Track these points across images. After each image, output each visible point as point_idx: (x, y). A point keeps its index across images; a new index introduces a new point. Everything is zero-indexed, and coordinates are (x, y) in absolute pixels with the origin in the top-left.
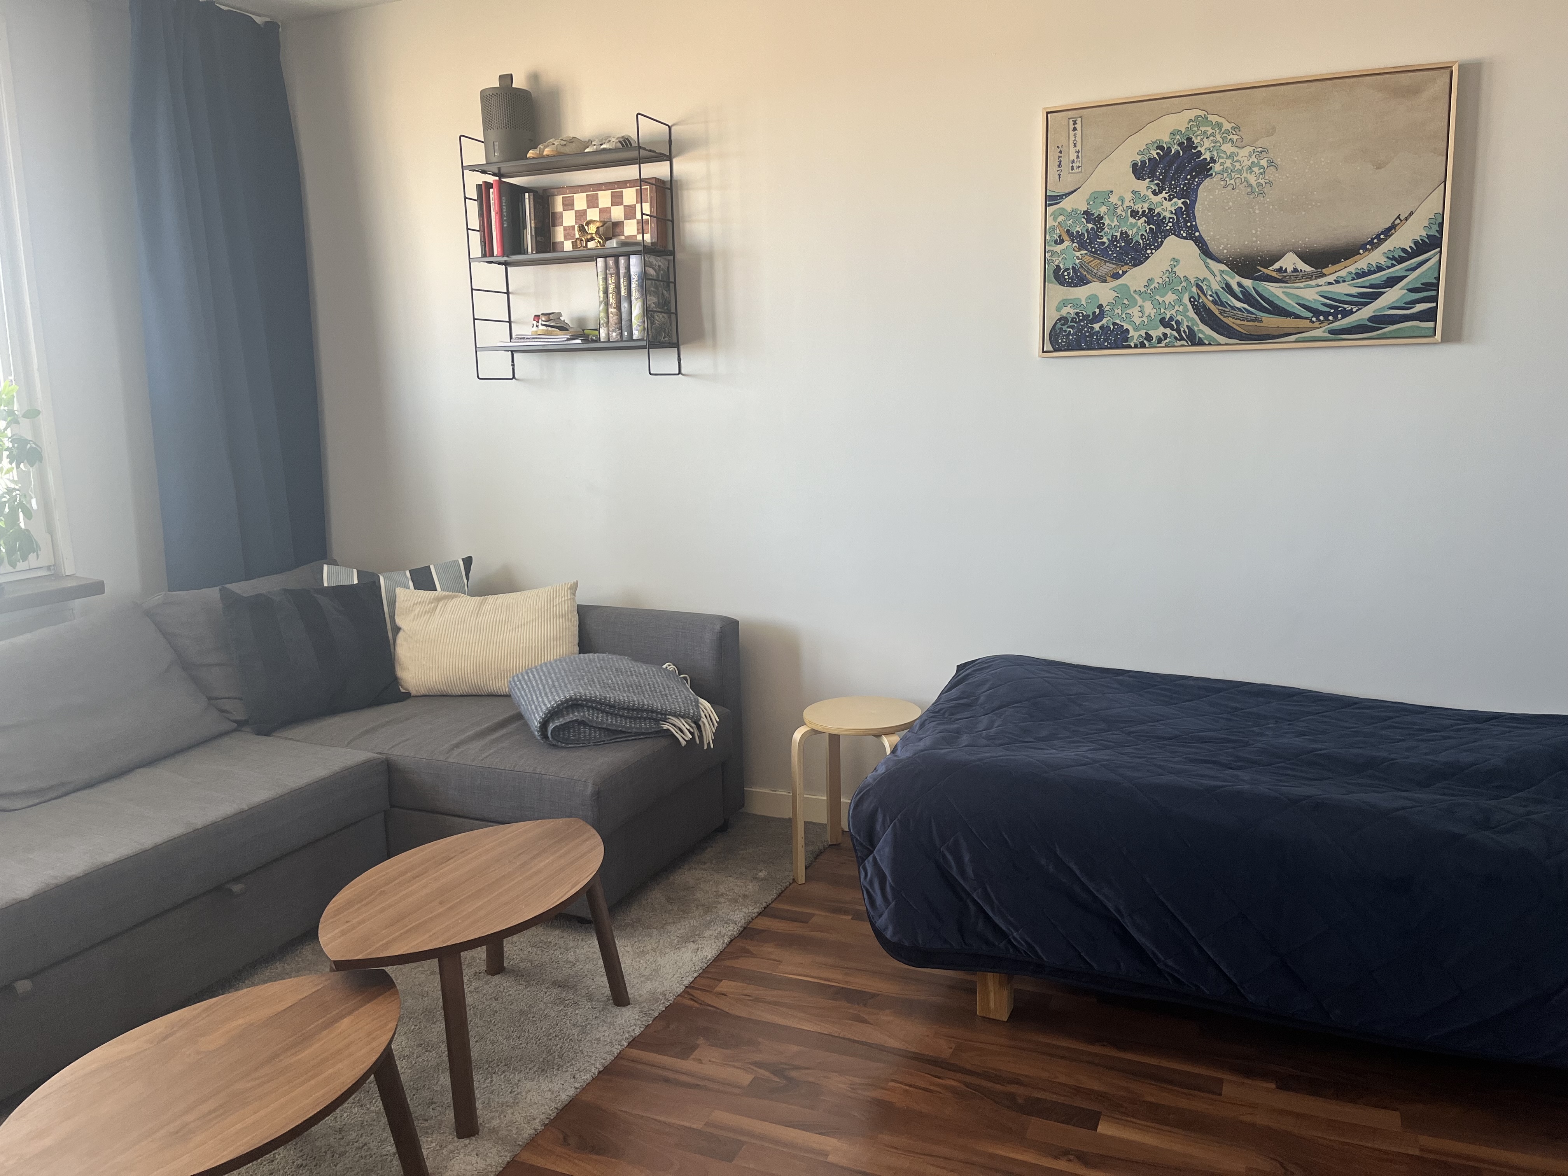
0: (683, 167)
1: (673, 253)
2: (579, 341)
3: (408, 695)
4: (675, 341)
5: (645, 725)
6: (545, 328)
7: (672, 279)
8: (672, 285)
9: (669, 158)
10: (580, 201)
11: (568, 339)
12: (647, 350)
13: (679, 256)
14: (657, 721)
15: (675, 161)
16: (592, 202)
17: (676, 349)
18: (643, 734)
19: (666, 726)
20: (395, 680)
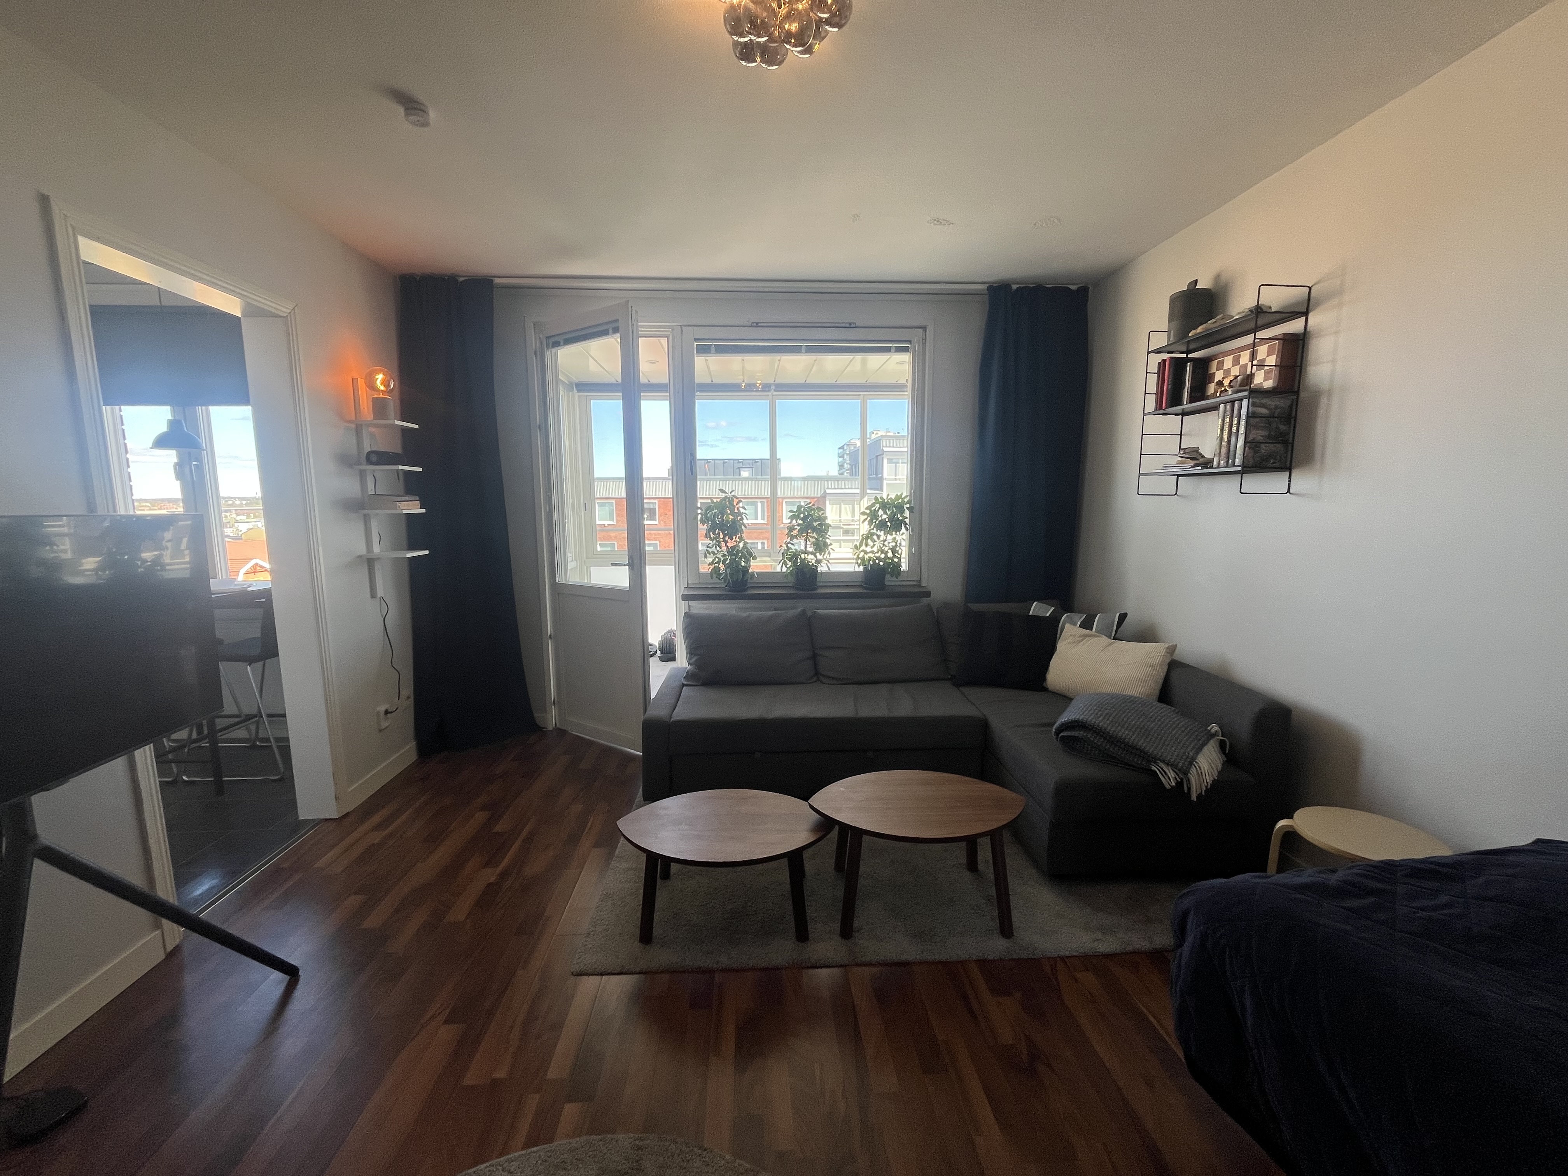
0: (1314, 319)
1: (1297, 393)
2: (1200, 468)
3: (1045, 689)
4: (1288, 466)
5: (1138, 760)
6: (1180, 459)
7: (1293, 415)
8: (1293, 420)
9: (1306, 314)
10: (1228, 361)
11: (1192, 467)
12: (1240, 475)
13: (1303, 395)
14: (1149, 762)
15: (1310, 315)
16: (1236, 361)
17: (1288, 473)
18: (1132, 766)
19: (1154, 768)
20: (1044, 679)
